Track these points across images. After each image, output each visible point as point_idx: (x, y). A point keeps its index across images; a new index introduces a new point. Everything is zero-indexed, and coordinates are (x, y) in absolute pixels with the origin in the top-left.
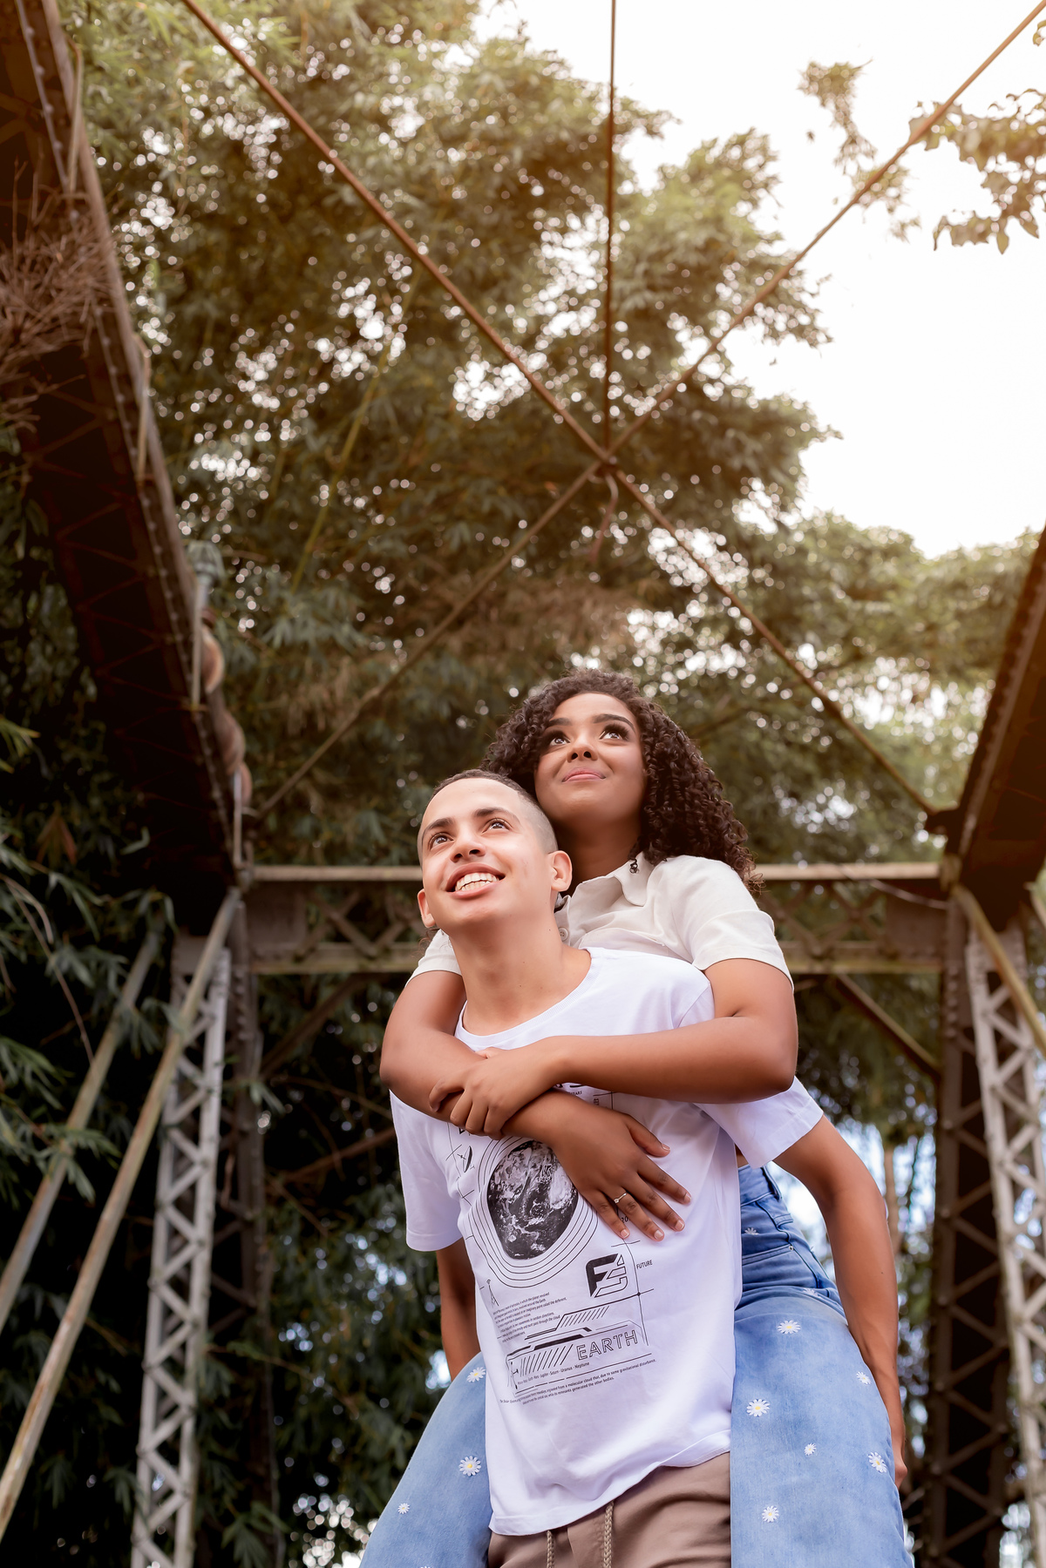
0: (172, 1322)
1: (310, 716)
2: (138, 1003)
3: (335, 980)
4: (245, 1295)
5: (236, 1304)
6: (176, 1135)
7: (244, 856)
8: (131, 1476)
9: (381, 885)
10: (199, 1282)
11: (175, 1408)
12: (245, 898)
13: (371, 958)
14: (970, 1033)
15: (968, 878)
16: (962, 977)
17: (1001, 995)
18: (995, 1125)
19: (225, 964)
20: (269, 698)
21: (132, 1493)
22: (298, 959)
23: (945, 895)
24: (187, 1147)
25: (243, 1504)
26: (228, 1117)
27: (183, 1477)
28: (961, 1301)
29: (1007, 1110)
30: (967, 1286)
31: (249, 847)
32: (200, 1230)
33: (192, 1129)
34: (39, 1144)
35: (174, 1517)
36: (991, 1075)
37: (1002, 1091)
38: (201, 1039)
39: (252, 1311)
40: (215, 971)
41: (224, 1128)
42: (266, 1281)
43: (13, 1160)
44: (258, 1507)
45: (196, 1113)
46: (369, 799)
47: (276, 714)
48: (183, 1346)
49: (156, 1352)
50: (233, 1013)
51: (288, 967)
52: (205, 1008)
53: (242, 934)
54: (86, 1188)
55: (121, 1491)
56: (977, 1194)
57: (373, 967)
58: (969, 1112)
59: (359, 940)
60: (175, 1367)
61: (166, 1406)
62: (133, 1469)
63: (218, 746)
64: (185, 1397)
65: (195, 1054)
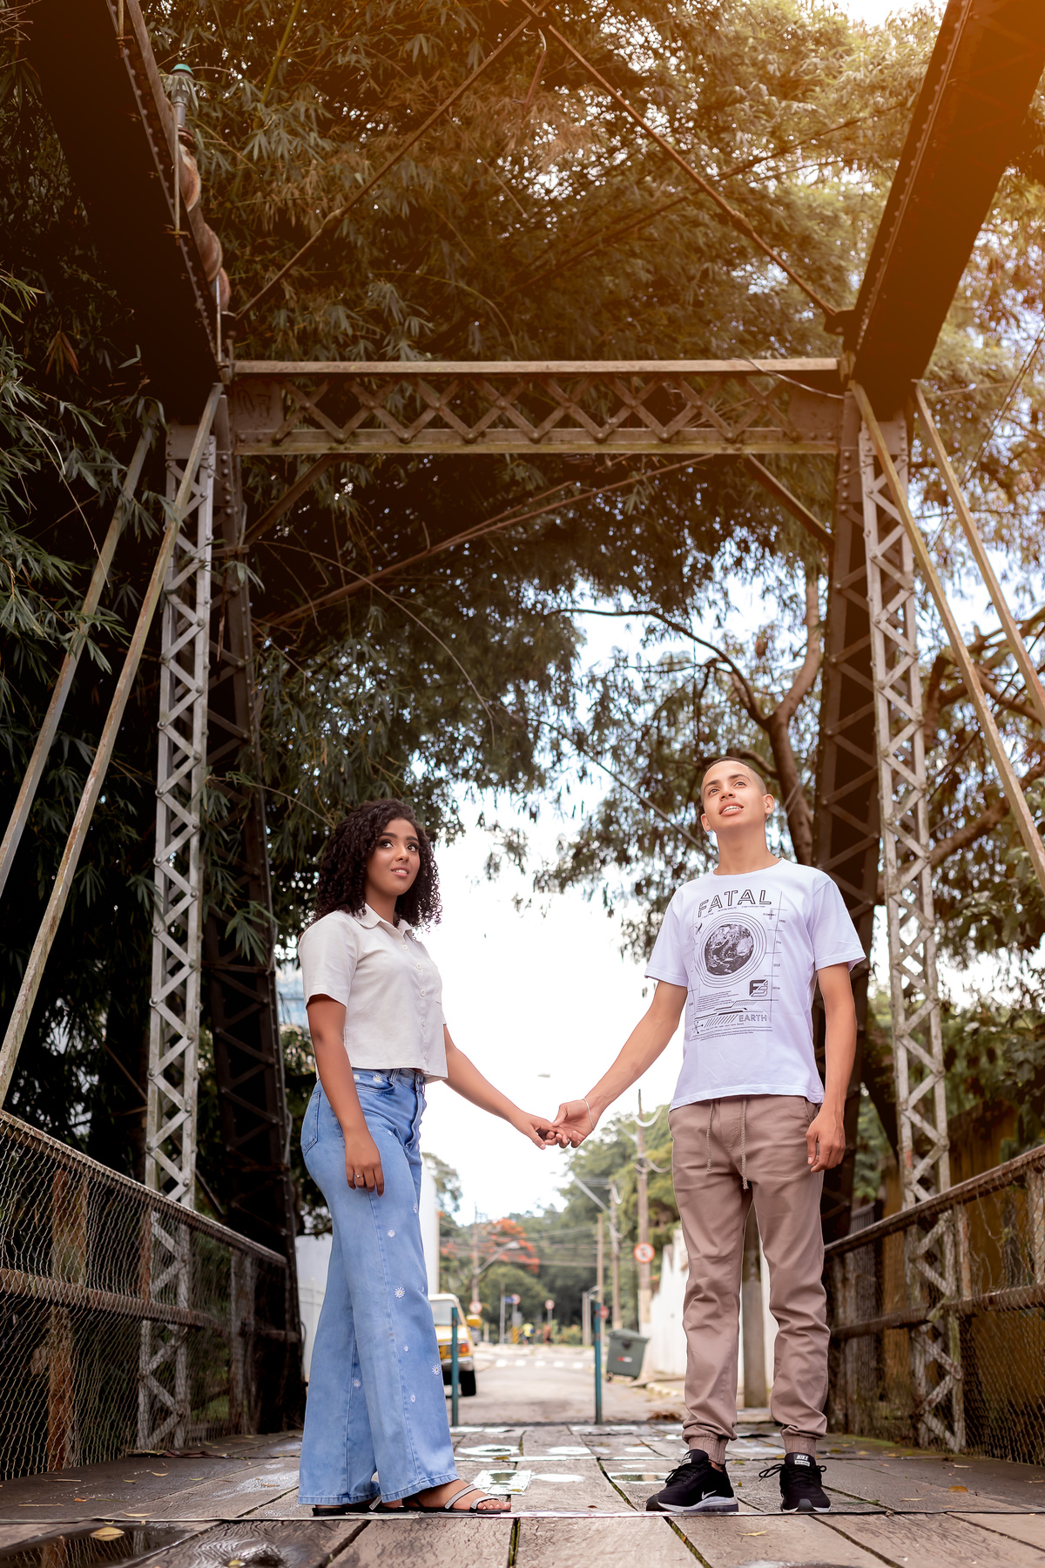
0: (178, 757)
1: (282, 212)
2: (138, 494)
3: (311, 458)
4: (239, 729)
5: (230, 736)
6: (175, 599)
7: (226, 351)
8: (149, 882)
9: (350, 377)
10: (199, 724)
11: (184, 826)
12: (227, 391)
13: (340, 442)
14: (859, 508)
15: (861, 374)
16: (854, 459)
17: (882, 480)
18: (875, 590)
19: (212, 448)
20: (244, 195)
21: (151, 894)
22: (276, 443)
23: (842, 388)
24: (185, 610)
25: (242, 902)
26: (219, 581)
27: (191, 884)
28: (845, 733)
29: (884, 576)
30: (850, 720)
31: (229, 342)
32: (199, 680)
33: (188, 594)
34: (64, 629)
35: (186, 913)
36: (875, 548)
37: (881, 560)
38: (194, 516)
39: (246, 742)
40: (204, 458)
41: (215, 590)
42: (257, 716)
43: (42, 644)
44: (253, 904)
45: (192, 581)
46: (338, 291)
47: (252, 209)
48: (188, 776)
49: (165, 783)
50: (219, 491)
51: (267, 450)
52: (197, 490)
53: (227, 422)
54: (104, 663)
55: (142, 892)
56: (859, 645)
57: (341, 449)
58: (855, 576)
59: (329, 425)
60: (182, 794)
61: (175, 825)
62: (151, 877)
63: (199, 256)
64: (192, 819)
65: (190, 529)
